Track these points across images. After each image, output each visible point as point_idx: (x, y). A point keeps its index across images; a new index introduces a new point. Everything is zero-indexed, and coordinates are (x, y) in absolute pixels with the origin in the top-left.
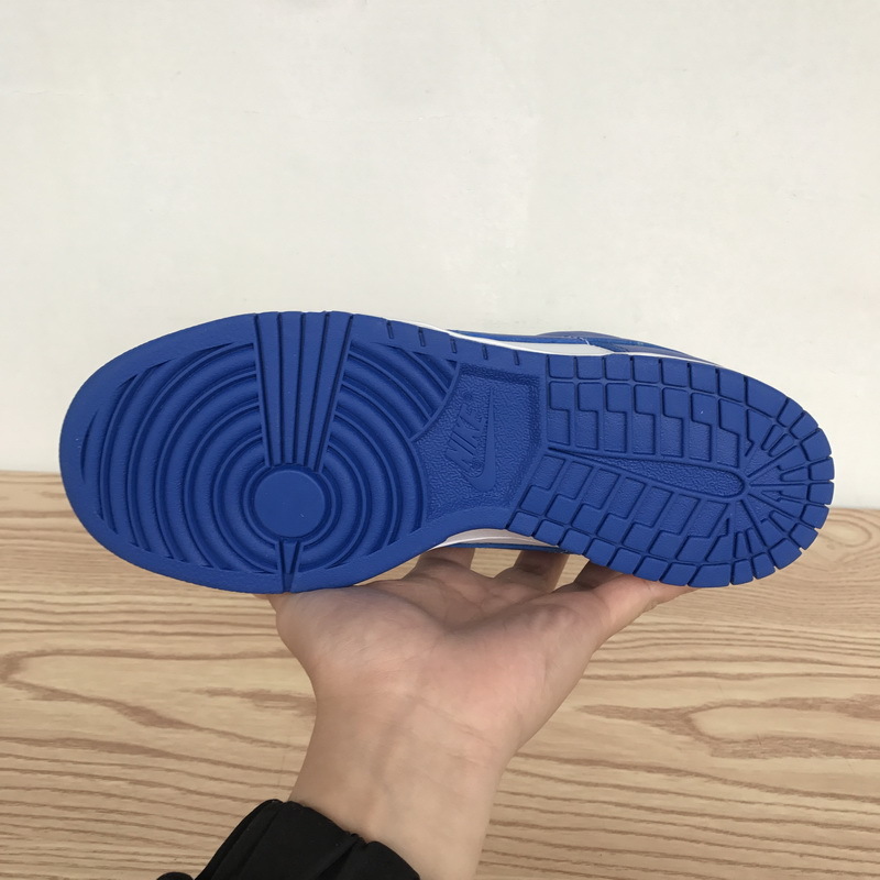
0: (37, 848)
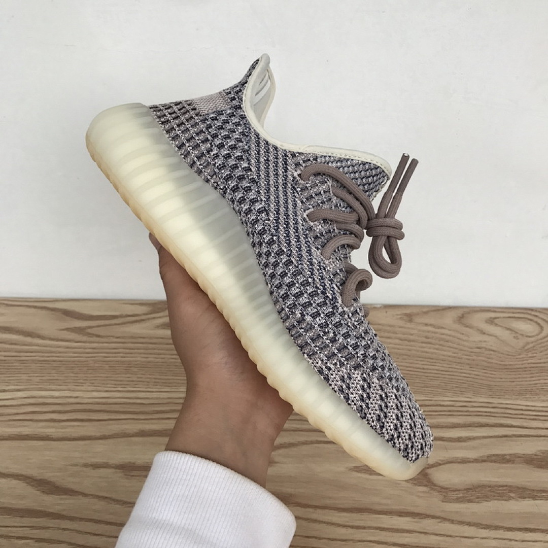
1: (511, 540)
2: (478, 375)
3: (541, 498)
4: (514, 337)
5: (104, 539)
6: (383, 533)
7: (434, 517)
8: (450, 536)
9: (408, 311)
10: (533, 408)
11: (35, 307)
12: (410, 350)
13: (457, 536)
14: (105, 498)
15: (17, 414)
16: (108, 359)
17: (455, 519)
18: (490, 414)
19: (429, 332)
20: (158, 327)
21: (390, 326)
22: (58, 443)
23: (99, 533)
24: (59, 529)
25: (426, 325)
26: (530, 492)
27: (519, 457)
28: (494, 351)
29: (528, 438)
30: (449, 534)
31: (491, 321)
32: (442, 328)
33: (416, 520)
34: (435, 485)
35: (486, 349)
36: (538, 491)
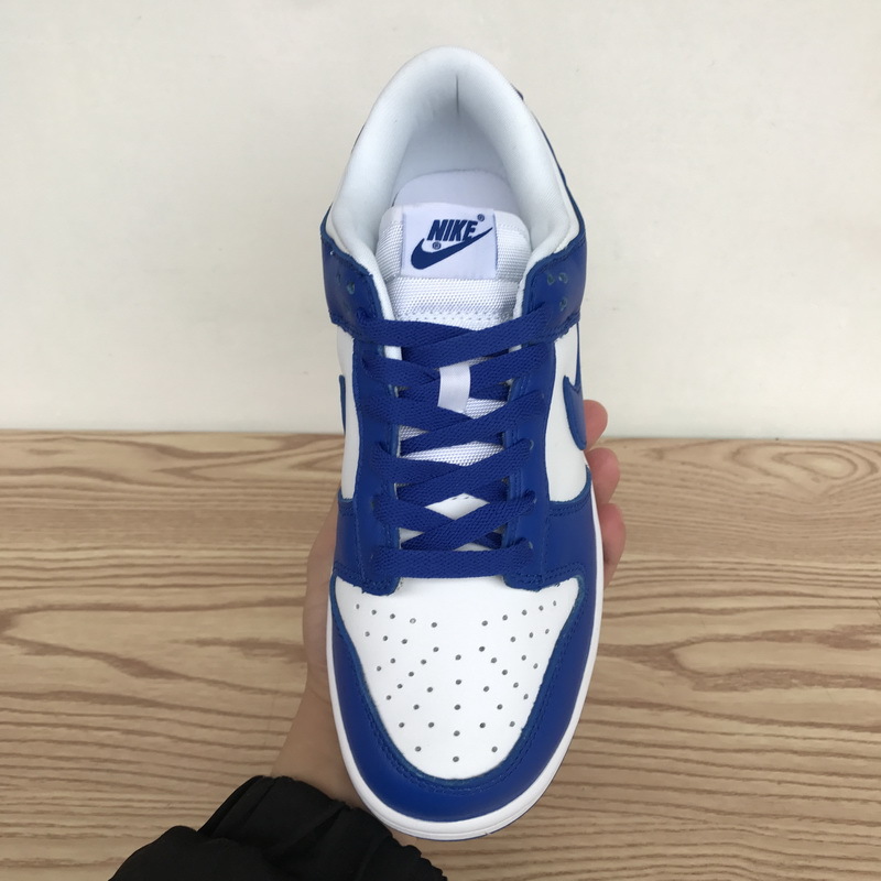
0: (34, 798)
1: (787, 737)
2: (755, 529)
3: (837, 685)
4: (813, 480)
5: (216, 732)
6: (607, 728)
7: (680, 709)
8: (703, 732)
9: (657, 446)
10: (834, 572)
11: (117, 442)
12: (657, 496)
13: (710, 733)
14: (214, 683)
15: (94, 578)
16: (221, 509)
17: (710, 711)
18: (771, 580)
19: (686, 472)
20: (294, 467)
21: (631, 465)
22: (154, 615)
23: (207, 724)
24: (151, 718)
25: (683, 463)
26: (819, 678)
27: (809, 634)
28: (783, 498)
29: (822, 610)
30: (700, 729)
31: (781, 458)
32: (707, 467)
33: (654, 712)
34: (683, 668)
35: (770, 494)
36: (832, 677)
